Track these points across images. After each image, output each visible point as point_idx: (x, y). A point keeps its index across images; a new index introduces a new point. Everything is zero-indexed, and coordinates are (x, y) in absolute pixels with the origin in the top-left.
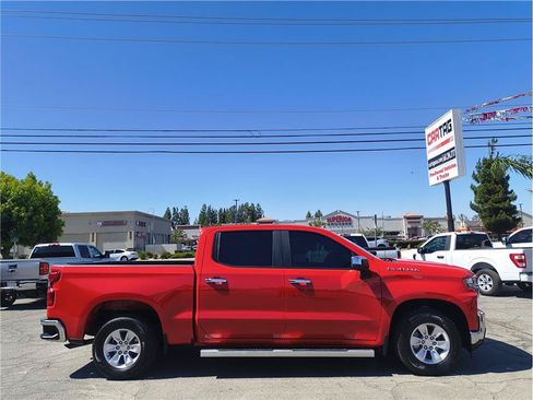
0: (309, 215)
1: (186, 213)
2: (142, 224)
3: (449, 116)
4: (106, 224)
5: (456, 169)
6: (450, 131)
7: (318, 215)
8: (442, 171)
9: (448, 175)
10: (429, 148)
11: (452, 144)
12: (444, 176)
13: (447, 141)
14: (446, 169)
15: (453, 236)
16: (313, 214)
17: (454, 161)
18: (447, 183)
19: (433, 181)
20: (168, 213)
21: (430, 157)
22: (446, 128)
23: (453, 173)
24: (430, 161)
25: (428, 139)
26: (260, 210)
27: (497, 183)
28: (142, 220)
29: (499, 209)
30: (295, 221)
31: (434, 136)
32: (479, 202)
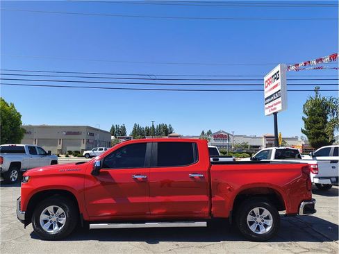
0: (203, 133)
1: (124, 128)
2: (91, 134)
3: (278, 68)
4: (68, 133)
5: (280, 105)
6: (278, 78)
7: (209, 133)
8: (272, 106)
9: (275, 109)
10: (266, 90)
11: (279, 88)
12: (273, 110)
13: (276, 86)
14: (275, 104)
15: (274, 149)
16: (206, 132)
17: (280, 99)
18: (275, 114)
19: (267, 112)
20: (113, 128)
21: (266, 96)
22: (276, 77)
23: (279, 107)
24: (266, 99)
25: (265, 84)
26: (171, 128)
27: (320, 116)
28: (92, 132)
29: (320, 133)
30: (193, 137)
31: (269, 82)
32: (308, 128)
